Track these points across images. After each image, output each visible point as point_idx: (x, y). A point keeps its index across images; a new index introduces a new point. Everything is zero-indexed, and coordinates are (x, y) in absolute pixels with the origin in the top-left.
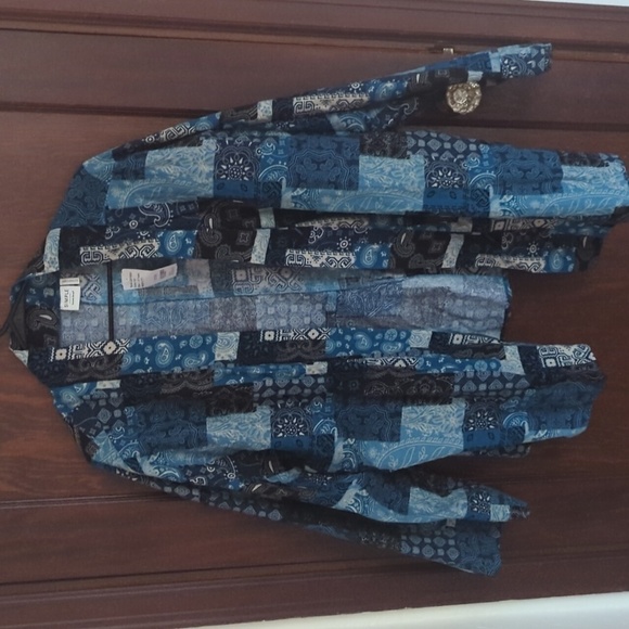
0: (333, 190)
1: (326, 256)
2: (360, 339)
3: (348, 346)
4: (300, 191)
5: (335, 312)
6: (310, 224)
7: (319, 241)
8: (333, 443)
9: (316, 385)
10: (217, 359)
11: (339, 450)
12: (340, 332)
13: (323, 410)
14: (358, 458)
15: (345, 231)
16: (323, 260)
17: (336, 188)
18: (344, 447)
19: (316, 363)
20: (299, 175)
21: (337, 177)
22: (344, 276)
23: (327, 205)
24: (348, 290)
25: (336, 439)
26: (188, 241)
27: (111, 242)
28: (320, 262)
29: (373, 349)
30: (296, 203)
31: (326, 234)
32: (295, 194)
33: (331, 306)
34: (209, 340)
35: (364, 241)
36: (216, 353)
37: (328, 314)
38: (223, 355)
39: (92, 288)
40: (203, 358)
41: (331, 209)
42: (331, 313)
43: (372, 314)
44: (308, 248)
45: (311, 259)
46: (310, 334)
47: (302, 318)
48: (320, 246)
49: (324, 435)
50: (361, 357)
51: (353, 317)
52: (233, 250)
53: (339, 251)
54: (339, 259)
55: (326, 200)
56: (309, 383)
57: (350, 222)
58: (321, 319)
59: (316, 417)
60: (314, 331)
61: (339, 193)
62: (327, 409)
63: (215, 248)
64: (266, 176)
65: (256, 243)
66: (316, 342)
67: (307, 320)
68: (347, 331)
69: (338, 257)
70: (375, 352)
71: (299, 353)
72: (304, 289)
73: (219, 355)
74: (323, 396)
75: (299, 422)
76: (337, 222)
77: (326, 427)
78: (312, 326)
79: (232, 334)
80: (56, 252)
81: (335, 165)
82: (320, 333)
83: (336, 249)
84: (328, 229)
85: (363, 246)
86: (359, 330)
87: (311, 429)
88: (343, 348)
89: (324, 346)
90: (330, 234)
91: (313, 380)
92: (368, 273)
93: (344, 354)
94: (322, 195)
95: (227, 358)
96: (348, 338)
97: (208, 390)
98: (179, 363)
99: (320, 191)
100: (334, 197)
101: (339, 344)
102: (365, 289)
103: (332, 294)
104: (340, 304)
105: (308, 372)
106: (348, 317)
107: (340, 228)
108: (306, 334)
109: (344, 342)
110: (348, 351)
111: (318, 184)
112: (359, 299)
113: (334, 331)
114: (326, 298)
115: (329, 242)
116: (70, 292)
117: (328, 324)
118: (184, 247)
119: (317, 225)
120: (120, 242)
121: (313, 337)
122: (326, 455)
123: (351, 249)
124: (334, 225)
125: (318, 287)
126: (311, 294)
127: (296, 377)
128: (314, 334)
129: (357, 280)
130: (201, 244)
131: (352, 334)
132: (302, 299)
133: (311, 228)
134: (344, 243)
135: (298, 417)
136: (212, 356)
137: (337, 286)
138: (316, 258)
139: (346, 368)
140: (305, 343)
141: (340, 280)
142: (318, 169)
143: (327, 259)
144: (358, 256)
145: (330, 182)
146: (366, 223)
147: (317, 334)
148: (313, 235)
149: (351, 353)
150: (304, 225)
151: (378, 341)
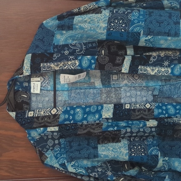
0: (166, 37)
1: (157, 69)
2: (170, 109)
3: (164, 112)
4: (149, 37)
5: (158, 95)
6: (151, 54)
7: (154, 62)
8: (158, 159)
9: (151, 132)
10: (104, 117)
11: (161, 162)
12: (160, 105)
13: (153, 142)
14: (169, 166)
15: (167, 57)
16: (156, 71)
17: (168, 36)
18: (163, 161)
19: (150, 120)
20: (150, 29)
21: (169, 30)
22: (163, 78)
23: (162, 44)
24: (165, 85)
25: (159, 157)
26: (93, 61)
27: (56, 61)
28: (154, 72)
29: (176, 113)
30: (146, 43)
31: (158, 58)
32: (147, 38)
33: (156, 93)
34: (100, 108)
35: (176, 62)
36: (103, 114)
37: (154, 96)
38: (106, 115)
39: (46, 82)
40: (97, 117)
41: (163, 46)
42: (156, 95)
43: (175, 97)
44: (149, 65)
45: (150, 71)
46: (146, 106)
47: (142, 98)
48: (155, 65)
49: (153, 155)
50: (171, 118)
51: (166, 98)
52: (113, 66)
53: (164, 67)
54: (164, 71)
55: (162, 42)
56: (148, 131)
57: (170, 53)
58: (151, 98)
59: (149, 146)
60: (148, 104)
61: (169, 38)
62: (155, 142)
63: (105, 65)
64: (133, 29)
65: (125, 63)
66: (149, 110)
67: (144, 99)
68: (164, 105)
69: (163, 70)
70: (178, 115)
71: (142, 115)
72: (144, 84)
73: (104, 115)
74: (153, 136)
75: (141, 148)
76: (164, 53)
77: (154, 151)
78: (147, 102)
79: (110, 105)
80: (29, 65)
81: (168, 24)
82: (151, 105)
83: (162, 66)
84: (159, 56)
85: (175, 65)
86: (169, 104)
87: (147, 152)
88: (162, 113)
89: (153, 112)
90: (160, 58)
91: (150, 130)
92: (175, 77)
93: (163, 116)
94: (160, 40)
95: (108, 117)
96: (164, 108)
97: (100, 133)
98: (85, 119)
99: (160, 37)
100: (166, 40)
101: (160, 111)
102: (173, 85)
103: (158, 87)
104: (161, 91)
105: (147, 126)
106: (164, 98)
107: (165, 56)
108: (145, 106)
109: (163, 110)
110: (165, 114)
111: (159, 34)
112: (170, 90)
113: (157, 104)
114: (154, 89)
115: (159, 63)
116: (36, 84)
117: (154, 101)
118: (91, 64)
119: (154, 54)
120: (60, 61)
121: (148, 107)
122: (154, 164)
123: (169, 66)
124: (162, 54)
125: (151, 84)
126: (147, 87)
127: (141, 128)
128: (148, 106)
129: (170, 80)
130: (99, 63)
131: (166, 106)
132: (143, 89)
133: (151, 56)
134: (166, 63)
135: (141, 146)
136: (101, 116)
137: (160, 83)
138: (153, 70)
139: (167, 124)
140: (144, 110)
141: (161, 80)
142: (160, 26)
143: (158, 71)
144: (172, 69)
145: (165, 33)
146: (178, 54)
147: (149, 106)
148: (152, 59)
149: (166, 115)
150: (147, 54)
151: (178, 109)
